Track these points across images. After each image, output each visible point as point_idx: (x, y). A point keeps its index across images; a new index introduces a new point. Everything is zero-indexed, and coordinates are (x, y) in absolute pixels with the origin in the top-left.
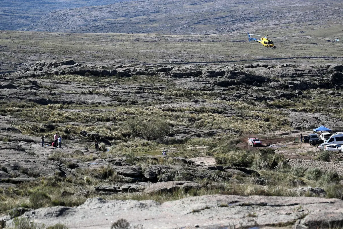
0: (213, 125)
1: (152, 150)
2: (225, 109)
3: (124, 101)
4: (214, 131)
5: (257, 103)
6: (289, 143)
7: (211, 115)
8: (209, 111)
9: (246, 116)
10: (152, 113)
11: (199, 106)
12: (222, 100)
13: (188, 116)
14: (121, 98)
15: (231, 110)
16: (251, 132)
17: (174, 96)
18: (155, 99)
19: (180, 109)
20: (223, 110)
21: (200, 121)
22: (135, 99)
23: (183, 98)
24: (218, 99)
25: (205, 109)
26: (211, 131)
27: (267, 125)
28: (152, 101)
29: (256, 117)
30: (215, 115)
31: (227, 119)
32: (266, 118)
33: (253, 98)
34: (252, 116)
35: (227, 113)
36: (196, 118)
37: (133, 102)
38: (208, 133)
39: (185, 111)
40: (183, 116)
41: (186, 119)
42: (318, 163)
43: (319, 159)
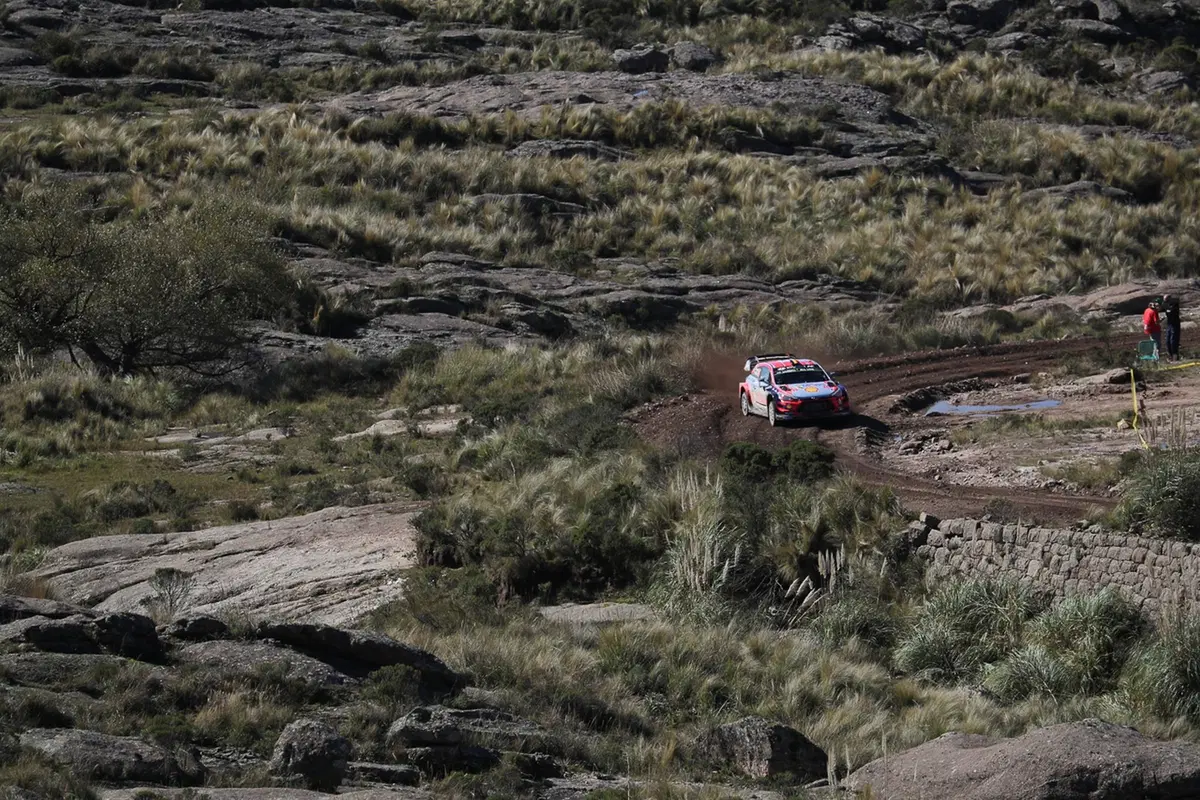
0: (701, 236)
1: (81, 450)
2: (831, 116)
3: (109, 68)
4: (685, 291)
5: (1117, 63)
6: (1082, 383)
7: (710, 168)
8: (707, 135)
9: (988, 165)
10: (258, 158)
11: (638, 100)
12: (854, 44)
13: (525, 175)
14: (89, 45)
15: (881, 120)
16: (967, 290)
17: (499, 23)
18: (348, 51)
19: (492, 126)
20: (814, 124)
21: (609, 217)
22: (190, 50)
23: (569, 36)
24: (828, 42)
25: (679, 119)
26: (663, 290)
27: (1128, 233)
28: (326, 65)
29: (1057, 174)
30: (736, 169)
31: (823, 194)
32: (1136, 177)
33: (1091, 25)
34: (1030, 168)
35: (843, 151)
36: (589, 190)
37: (173, 71)
38: (635, 302)
39: (528, 137)
40: (484, 180)
41: (504, 200)
42: (1126, 552)
43: (1135, 522)
